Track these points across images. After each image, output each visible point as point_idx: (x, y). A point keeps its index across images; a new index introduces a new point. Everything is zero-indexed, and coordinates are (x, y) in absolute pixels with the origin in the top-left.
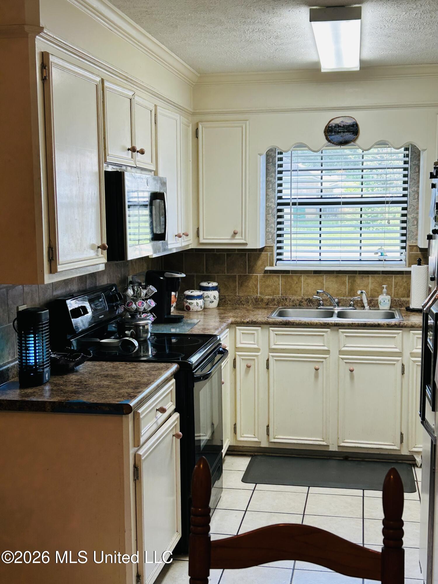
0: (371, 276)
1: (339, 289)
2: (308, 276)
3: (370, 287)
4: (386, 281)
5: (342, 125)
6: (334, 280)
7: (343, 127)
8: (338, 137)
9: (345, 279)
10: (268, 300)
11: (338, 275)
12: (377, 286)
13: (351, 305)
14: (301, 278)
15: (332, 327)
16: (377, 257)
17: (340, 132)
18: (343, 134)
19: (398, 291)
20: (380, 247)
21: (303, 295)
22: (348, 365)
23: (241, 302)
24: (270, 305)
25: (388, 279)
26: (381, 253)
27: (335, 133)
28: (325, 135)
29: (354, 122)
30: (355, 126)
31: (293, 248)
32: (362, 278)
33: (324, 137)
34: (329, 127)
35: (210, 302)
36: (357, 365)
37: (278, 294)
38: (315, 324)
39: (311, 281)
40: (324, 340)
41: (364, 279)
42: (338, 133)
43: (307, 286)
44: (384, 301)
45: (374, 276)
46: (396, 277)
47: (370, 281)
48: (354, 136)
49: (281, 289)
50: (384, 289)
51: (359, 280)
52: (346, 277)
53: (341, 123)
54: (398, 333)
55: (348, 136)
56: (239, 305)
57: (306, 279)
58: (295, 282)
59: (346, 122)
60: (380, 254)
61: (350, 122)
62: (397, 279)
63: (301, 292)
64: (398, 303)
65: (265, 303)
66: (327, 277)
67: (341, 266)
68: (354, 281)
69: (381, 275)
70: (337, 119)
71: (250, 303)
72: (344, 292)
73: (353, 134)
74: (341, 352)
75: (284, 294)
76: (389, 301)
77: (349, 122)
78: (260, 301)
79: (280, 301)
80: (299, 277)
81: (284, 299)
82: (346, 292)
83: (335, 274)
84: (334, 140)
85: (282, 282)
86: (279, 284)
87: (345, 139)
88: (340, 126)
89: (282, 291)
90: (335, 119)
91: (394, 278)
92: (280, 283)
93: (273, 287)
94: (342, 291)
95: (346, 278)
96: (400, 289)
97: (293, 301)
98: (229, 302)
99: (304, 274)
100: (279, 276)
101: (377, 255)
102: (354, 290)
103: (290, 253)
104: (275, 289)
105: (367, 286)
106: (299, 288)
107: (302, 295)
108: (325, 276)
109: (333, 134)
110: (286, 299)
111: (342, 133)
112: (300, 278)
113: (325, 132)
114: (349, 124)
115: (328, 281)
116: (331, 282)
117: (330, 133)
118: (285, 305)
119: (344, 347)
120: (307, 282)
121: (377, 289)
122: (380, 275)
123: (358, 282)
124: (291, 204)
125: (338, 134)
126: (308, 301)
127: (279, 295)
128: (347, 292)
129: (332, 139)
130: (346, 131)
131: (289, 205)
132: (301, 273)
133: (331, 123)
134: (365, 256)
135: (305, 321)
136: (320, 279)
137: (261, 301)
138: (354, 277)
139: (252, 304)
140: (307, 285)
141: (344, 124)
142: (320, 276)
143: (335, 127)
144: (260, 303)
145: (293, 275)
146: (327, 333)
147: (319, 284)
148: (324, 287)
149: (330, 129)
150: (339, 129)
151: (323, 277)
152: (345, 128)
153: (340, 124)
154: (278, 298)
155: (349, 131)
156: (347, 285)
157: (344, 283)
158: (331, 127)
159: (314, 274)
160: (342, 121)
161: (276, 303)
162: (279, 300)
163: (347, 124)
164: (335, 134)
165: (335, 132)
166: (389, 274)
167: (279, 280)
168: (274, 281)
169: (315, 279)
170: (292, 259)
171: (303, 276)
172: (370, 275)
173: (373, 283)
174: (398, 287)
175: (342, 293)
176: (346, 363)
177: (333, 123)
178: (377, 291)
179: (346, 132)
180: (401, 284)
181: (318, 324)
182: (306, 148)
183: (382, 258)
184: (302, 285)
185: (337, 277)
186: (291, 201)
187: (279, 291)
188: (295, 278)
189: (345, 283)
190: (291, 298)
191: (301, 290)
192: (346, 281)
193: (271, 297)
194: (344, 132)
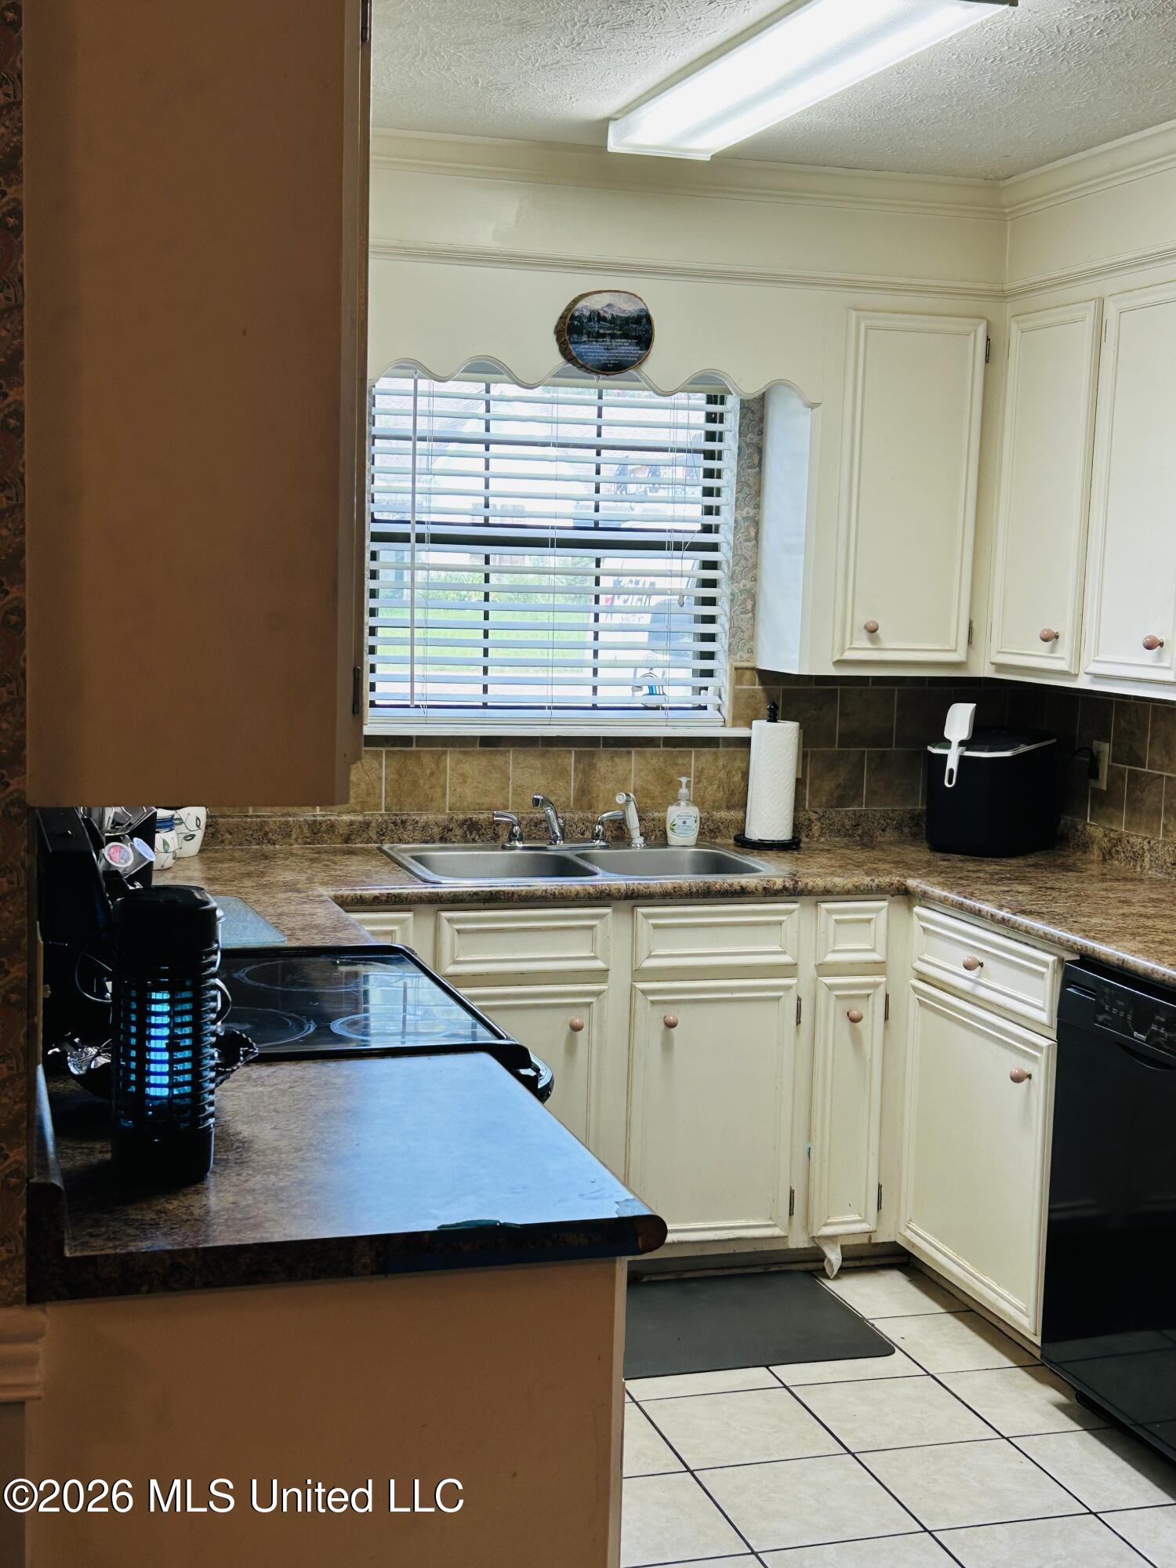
0: (636, 751)
1: (552, 791)
2: (465, 753)
3: (632, 782)
4: (675, 767)
5: (608, 316)
6: (538, 763)
7: (611, 322)
8: (595, 351)
9: (566, 761)
10: (351, 825)
11: (550, 749)
12: (651, 780)
13: (598, 835)
14: (445, 759)
15: (615, 903)
16: (641, 698)
17: (604, 336)
18: (611, 341)
19: (704, 792)
20: (647, 671)
21: (450, 809)
22: (658, 1008)
23: (266, 834)
24: (357, 841)
25: (680, 761)
26: (651, 688)
27: (589, 337)
28: (558, 340)
29: (641, 310)
30: (644, 320)
31: (419, 670)
32: (613, 757)
33: (555, 347)
34: (573, 317)
35: (185, 838)
36: (682, 1008)
37: (378, 806)
38: (573, 894)
39: (473, 765)
40: (594, 940)
41: (617, 760)
42: (596, 337)
43: (460, 783)
44: (684, 823)
45: (644, 752)
46: (701, 755)
47: (634, 765)
48: (640, 352)
49: (386, 792)
50: (681, 787)
51: (604, 763)
52: (571, 755)
53: (606, 309)
54: (789, 912)
55: (625, 348)
56: (258, 844)
57: (459, 762)
58: (428, 772)
59: (620, 308)
60: (646, 690)
61: (631, 309)
62: (703, 759)
63: (445, 802)
64: (708, 826)
65: (342, 835)
66: (517, 758)
67: (552, 723)
68: (592, 766)
69: (662, 749)
70: (596, 297)
71: (294, 837)
72: (563, 799)
73: (637, 344)
74: (639, 974)
75: (394, 808)
76: (696, 821)
77: (627, 308)
78: (325, 832)
79: (386, 828)
80: (440, 756)
81: (399, 821)
82: (568, 799)
83: (540, 749)
84: (585, 357)
85: (388, 771)
86: (380, 779)
87: (616, 357)
88: (604, 319)
89: (388, 799)
90: (590, 297)
91: (696, 756)
92: (381, 773)
93: (363, 786)
94: (560, 796)
95: (570, 758)
96: (710, 788)
97: (423, 827)
98: (228, 836)
99: (453, 746)
100: (378, 755)
101: (639, 694)
102: (590, 793)
103: (409, 684)
104: (369, 794)
105: (626, 779)
106: (439, 790)
107: (447, 809)
108: (511, 754)
109: (585, 338)
110: (403, 822)
111: (608, 339)
112: (443, 758)
113: (559, 332)
114: (629, 314)
115: (521, 766)
116: (530, 770)
117: (575, 336)
118: (400, 840)
119: (650, 957)
120: (461, 771)
121: (651, 787)
122: (658, 749)
123: (603, 770)
124: (413, 538)
125: (597, 341)
126: (468, 829)
127: (381, 810)
128: (572, 799)
129: (580, 355)
130: (619, 332)
131: (409, 541)
132: (444, 745)
133: (579, 306)
134: (606, 695)
135: (544, 888)
136: (499, 761)
137: (327, 831)
138: (592, 755)
139: (300, 841)
140: (461, 781)
141: (615, 313)
142: (498, 751)
143: (590, 319)
144: (324, 835)
145: (422, 751)
146: (604, 919)
147: (495, 775)
148: (511, 786)
149: (576, 323)
150: (601, 328)
151: (507, 754)
152: (617, 325)
153: (605, 312)
154: (380, 820)
155: (626, 336)
156: (572, 778)
157: (563, 773)
158: (579, 318)
159: (480, 746)
160: (608, 302)
161: (373, 834)
162: (384, 826)
163: (621, 315)
164: (588, 341)
165: (589, 334)
166: (681, 747)
167: (381, 767)
168: (365, 768)
169: (484, 761)
170: (416, 703)
171: (450, 754)
172: (633, 750)
173: (641, 770)
174: (705, 783)
175: (557, 800)
176: (653, 1002)
177: (586, 307)
178: (651, 793)
179: (620, 337)
180: (711, 773)
181: (582, 895)
182: (505, 377)
183: (653, 701)
184: (448, 780)
185: (544, 755)
186: (413, 528)
187: (380, 798)
188: (426, 759)
189: (567, 772)
190: (417, 819)
191: (444, 795)
192: (571, 765)
193: (360, 818)
194: (613, 336)
